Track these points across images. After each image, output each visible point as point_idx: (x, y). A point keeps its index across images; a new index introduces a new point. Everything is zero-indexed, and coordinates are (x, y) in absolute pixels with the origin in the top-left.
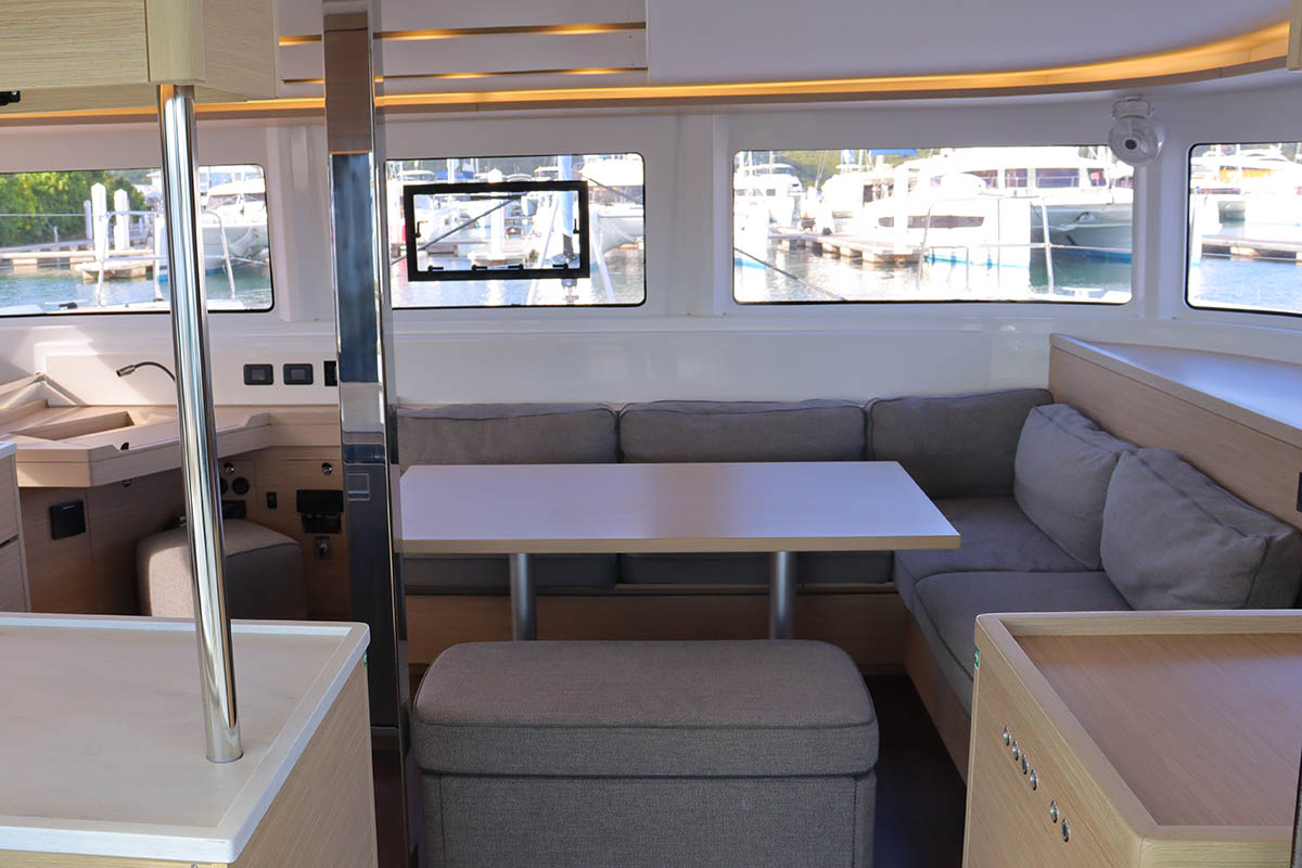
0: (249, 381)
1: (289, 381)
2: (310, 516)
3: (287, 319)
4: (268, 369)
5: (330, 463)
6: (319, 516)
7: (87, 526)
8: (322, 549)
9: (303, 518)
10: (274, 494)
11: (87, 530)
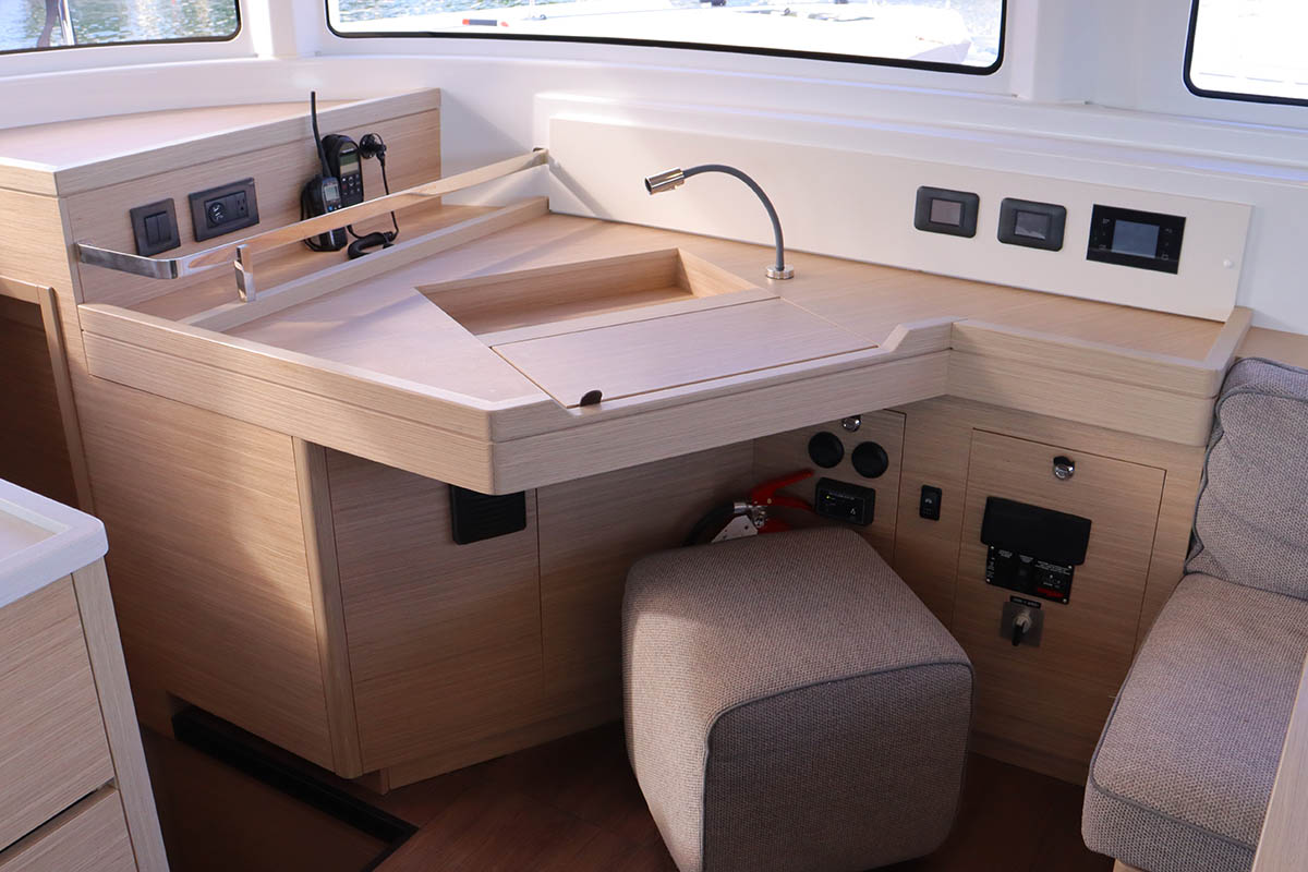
0: (925, 222)
1: (1008, 236)
2: (1007, 555)
3: (1026, 95)
4: (969, 205)
5: (1069, 454)
6: (1026, 559)
7: (530, 514)
8: (1019, 628)
9: (990, 554)
10: (938, 492)
11: (531, 523)
